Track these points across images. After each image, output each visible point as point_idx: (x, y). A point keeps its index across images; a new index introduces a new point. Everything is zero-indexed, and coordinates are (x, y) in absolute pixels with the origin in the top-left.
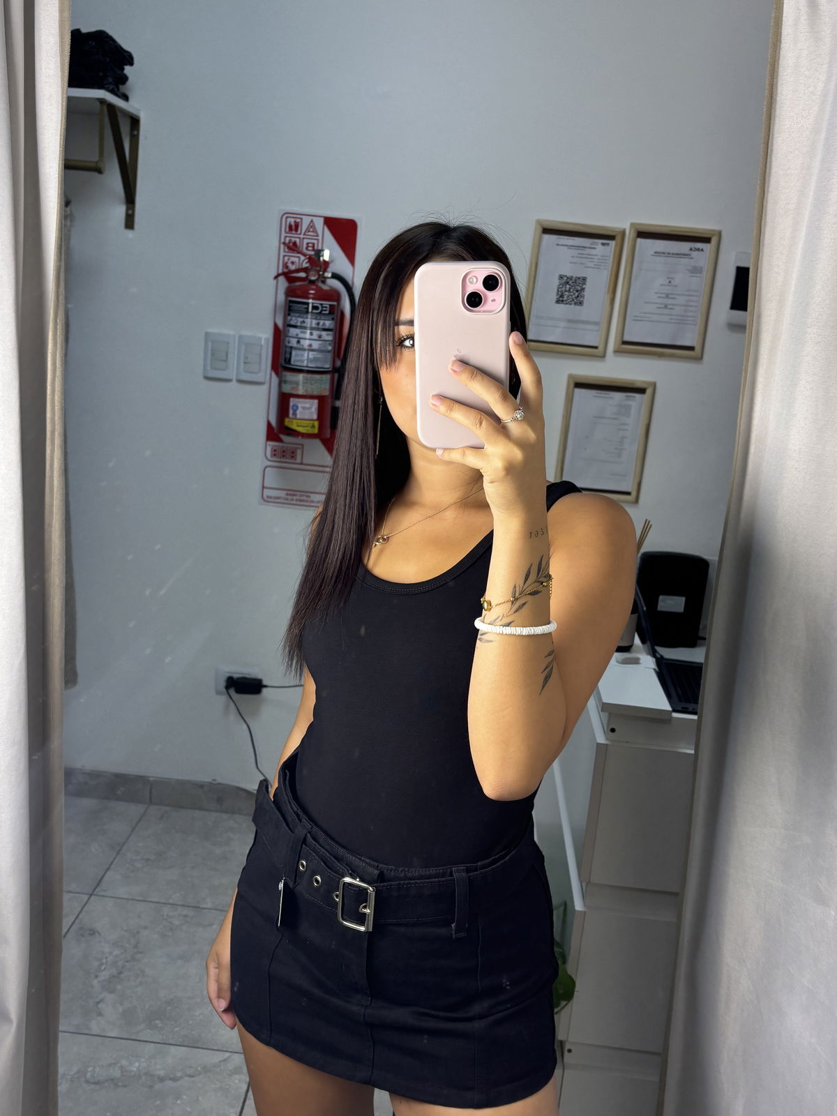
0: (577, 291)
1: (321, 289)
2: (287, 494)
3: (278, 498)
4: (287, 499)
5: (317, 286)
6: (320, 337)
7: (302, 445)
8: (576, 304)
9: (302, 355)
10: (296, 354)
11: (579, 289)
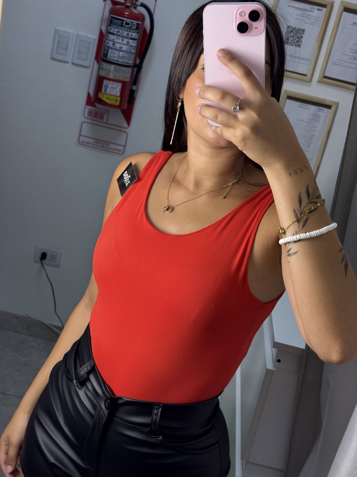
0: (298, 38)
1: (133, 12)
2: (95, 142)
3: (88, 143)
4: (94, 145)
5: (130, 10)
6: (128, 43)
7: (109, 111)
8: (296, 46)
9: (115, 53)
10: (112, 53)
11: (299, 36)
